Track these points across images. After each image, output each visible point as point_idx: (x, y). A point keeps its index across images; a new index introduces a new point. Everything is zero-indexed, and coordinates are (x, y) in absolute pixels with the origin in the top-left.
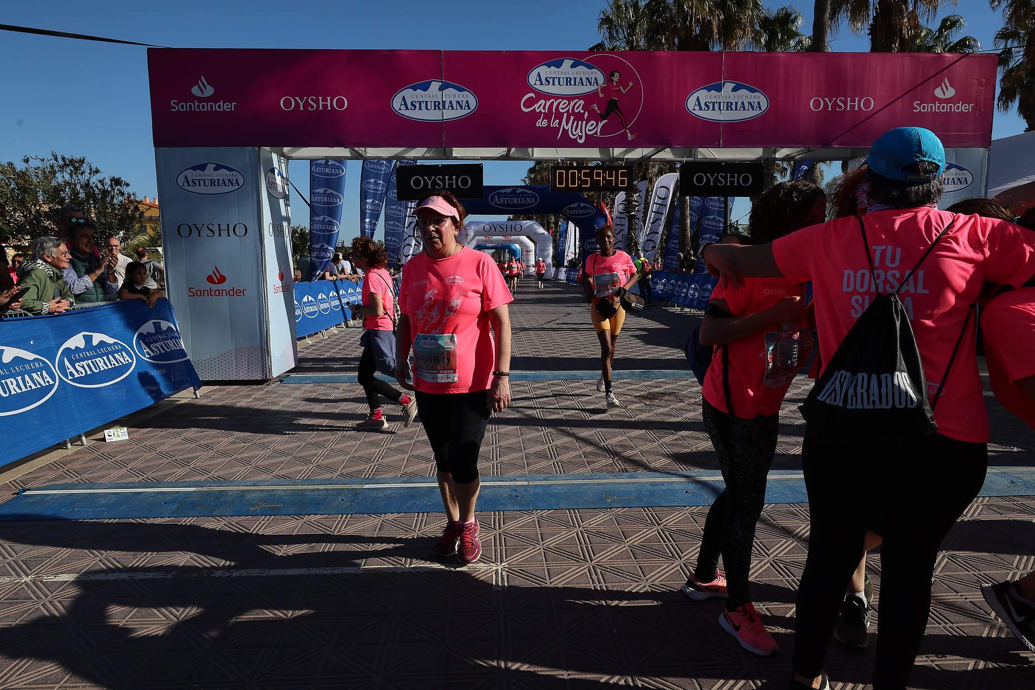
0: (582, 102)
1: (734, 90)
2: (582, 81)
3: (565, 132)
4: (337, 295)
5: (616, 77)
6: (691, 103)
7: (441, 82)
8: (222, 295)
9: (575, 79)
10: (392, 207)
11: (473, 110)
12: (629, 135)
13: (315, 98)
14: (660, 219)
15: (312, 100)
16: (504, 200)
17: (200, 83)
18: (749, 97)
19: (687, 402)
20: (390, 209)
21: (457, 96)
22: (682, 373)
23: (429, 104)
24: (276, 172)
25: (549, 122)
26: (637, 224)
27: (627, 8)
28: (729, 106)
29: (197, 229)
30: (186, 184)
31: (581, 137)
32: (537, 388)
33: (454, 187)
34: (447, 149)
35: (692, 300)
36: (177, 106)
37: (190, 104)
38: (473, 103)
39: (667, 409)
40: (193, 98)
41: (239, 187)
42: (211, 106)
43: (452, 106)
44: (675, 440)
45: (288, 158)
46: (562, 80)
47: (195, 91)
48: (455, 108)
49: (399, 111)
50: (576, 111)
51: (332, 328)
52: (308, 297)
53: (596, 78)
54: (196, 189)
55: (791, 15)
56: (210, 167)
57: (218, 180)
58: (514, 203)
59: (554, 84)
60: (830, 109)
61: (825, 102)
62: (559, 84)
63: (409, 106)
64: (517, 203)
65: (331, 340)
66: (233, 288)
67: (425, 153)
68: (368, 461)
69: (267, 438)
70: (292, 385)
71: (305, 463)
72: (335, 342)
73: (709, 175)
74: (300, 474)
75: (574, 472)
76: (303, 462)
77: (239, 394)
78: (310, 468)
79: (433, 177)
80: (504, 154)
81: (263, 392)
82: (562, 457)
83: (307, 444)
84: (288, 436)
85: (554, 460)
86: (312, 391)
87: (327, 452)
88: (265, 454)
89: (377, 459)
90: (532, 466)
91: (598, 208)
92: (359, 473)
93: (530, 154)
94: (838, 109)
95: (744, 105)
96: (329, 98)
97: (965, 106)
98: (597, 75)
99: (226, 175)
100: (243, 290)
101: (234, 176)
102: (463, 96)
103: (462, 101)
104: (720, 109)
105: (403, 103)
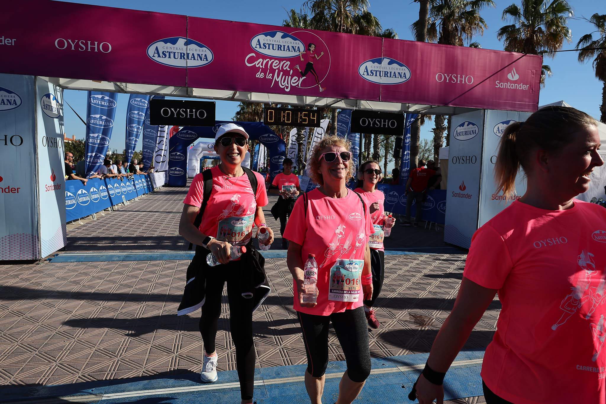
0: (289, 63)
1: (390, 63)
2: (289, 48)
3: (276, 83)
4: (105, 188)
5: (312, 48)
6: (362, 70)
7: (186, 39)
9: (284, 46)
11: (210, 62)
12: (320, 88)
13: (84, 41)
15: (81, 42)
18: (399, 69)
20: (147, 131)
21: (198, 50)
23: (176, 54)
24: (52, 97)
25: (265, 75)
26: (303, 148)
27: (300, 20)
28: (386, 74)
31: (287, 87)
33: (194, 117)
34: (189, 89)
38: (210, 57)
41: (17, 106)
43: (194, 58)
45: (63, 88)
46: (275, 46)
48: (196, 59)
49: (153, 58)
50: (285, 69)
51: (101, 212)
52: (82, 191)
53: (298, 47)
55: (391, 33)
59: (269, 48)
60: (448, 81)
61: (445, 77)
62: (273, 49)
63: (161, 55)
65: (99, 221)
66: (9, 186)
67: (172, 92)
68: (112, 355)
69: (19, 327)
70: (59, 264)
71: (48, 361)
72: (101, 223)
73: (370, 119)
74: (40, 379)
75: (299, 362)
76: (47, 360)
77: (8, 274)
78: (53, 367)
79: (178, 109)
80: (231, 96)
81: (31, 271)
82: (286, 342)
83: (57, 333)
84: (40, 324)
85: (280, 347)
86: (74, 271)
87: (74, 344)
88: (11, 349)
89: (121, 352)
90: (262, 355)
91: (280, 139)
92: (102, 373)
93: (249, 97)
94: (452, 82)
95: (395, 74)
96: (96, 43)
97: (524, 86)
98: (300, 45)
99: (6, 96)
100: (18, 189)
101: (12, 97)
102: (202, 51)
103: (202, 55)
104: (380, 76)
105: (156, 52)
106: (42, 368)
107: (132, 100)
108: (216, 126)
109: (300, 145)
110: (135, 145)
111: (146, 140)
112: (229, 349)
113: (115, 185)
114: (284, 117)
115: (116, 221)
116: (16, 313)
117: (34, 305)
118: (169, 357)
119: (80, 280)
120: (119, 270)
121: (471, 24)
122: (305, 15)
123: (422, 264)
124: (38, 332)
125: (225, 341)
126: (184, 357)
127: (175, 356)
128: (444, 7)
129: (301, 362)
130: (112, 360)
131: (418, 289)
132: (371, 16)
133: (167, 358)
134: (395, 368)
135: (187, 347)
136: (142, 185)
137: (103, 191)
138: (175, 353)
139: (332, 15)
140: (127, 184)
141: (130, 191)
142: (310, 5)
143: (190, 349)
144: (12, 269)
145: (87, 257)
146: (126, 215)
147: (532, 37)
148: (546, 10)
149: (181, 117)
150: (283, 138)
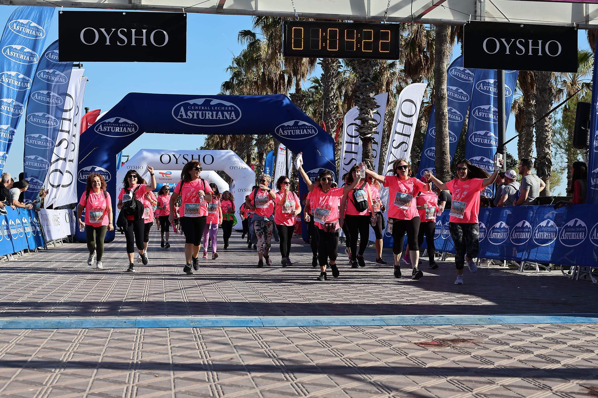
14: (406, 143)
16: (193, 114)
19: (494, 349)
20: (34, 116)
22: (474, 319)
26: (374, 150)
33: (144, 44)
39: (469, 356)
44: (496, 389)
58: (207, 118)
64: (211, 118)
73: (503, 40)
79: (114, 30)
80: (217, 3)
91: (320, 129)
93: (253, 4)
107: (7, 48)
108: (180, 107)
109: (367, 141)
110: (10, 140)
111: (33, 135)
149: (118, 44)
150: (329, 131)
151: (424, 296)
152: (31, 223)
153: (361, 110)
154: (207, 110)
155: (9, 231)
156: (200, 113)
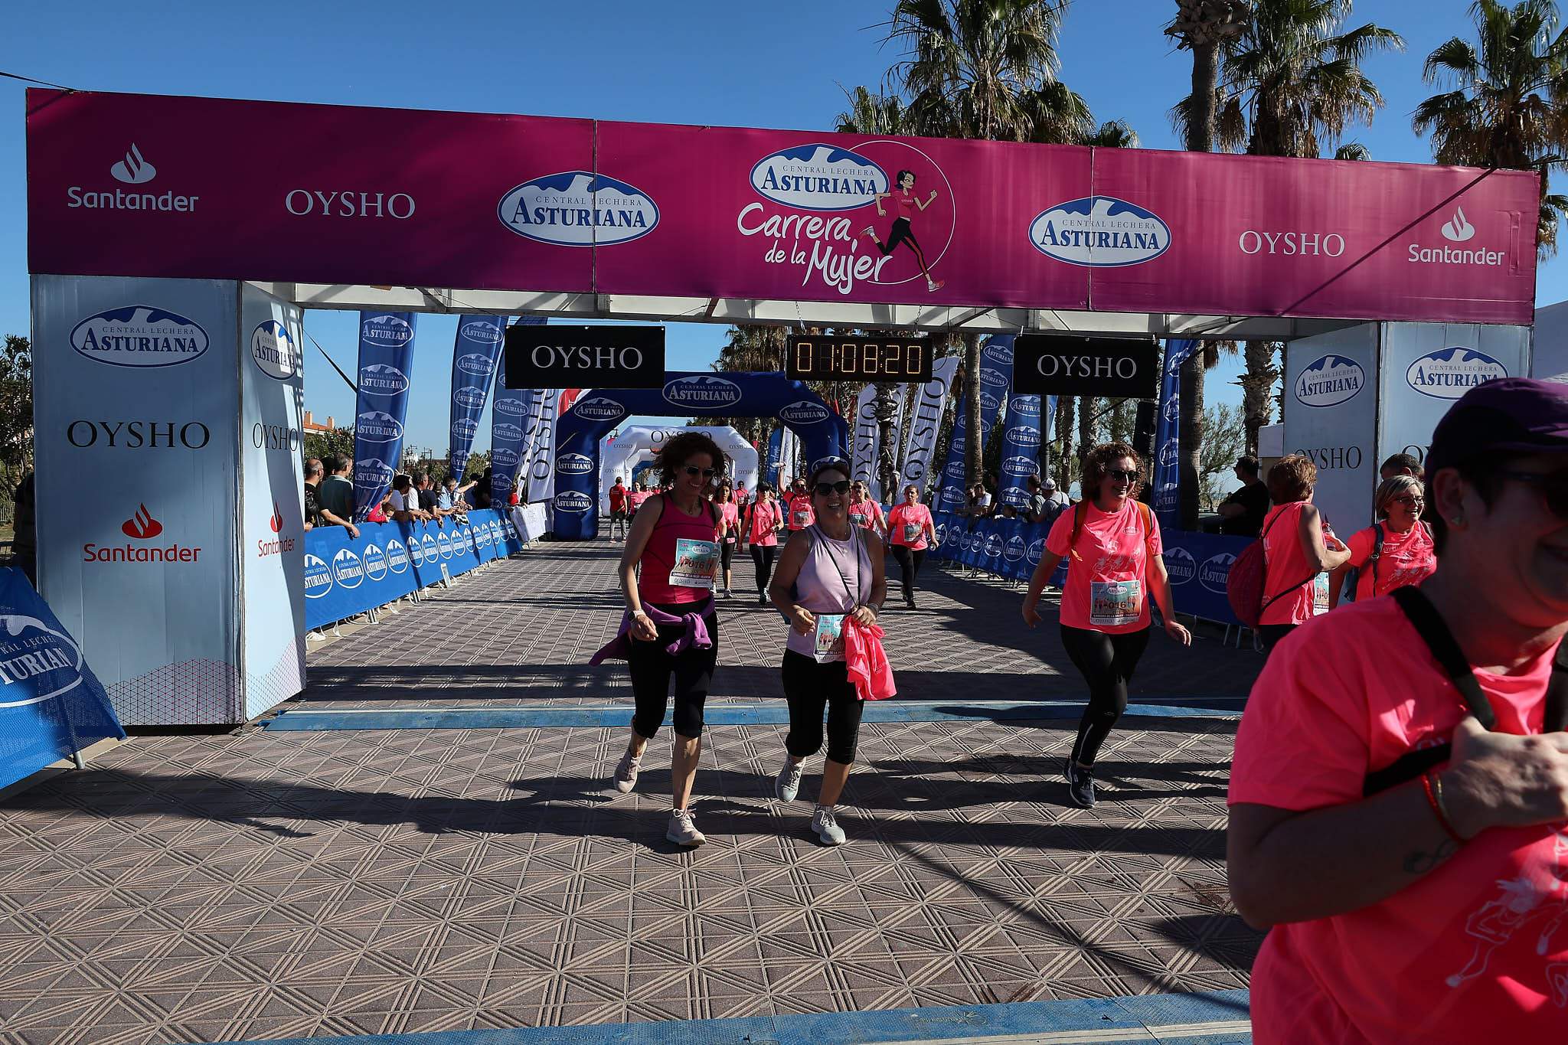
0: (847, 222)
1: (1112, 212)
2: (847, 185)
3: (817, 273)
5: (908, 182)
6: (1038, 232)
7: (593, 176)
8: (152, 560)
9: (835, 181)
10: (505, 400)
11: (653, 226)
12: (930, 283)
13: (352, 194)
14: (931, 429)
15: (346, 197)
16: (686, 395)
17: (129, 157)
18: (1137, 226)
20: (503, 403)
21: (621, 202)
23: (569, 214)
24: (277, 328)
25: (788, 255)
27: (879, 112)
28: (1103, 239)
29: (108, 431)
30: (90, 345)
31: (844, 284)
32: (760, 743)
33: (612, 366)
34: (600, 297)
35: (991, 560)
36: (78, 199)
37: (108, 195)
38: (650, 216)
40: (114, 185)
41: (197, 353)
42: (149, 201)
43: (612, 220)
45: (303, 306)
46: (811, 181)
47: (119, 171)
48: (617, 222)
49: (511, 225)
50: (838, 238)
51: (390, 606)
52: (345, 553)
53: (872, 182)
54: (111, 355)
55: (1120, 133)
56: (142, 315)
57: (156, 340)
58: (702, 399)
59: (797, 189)
60: (1272, 251)
61: (1264, 239)
62: (807, 189)
63: (532, 216)
64: (707, 398)
65: (384, 628)
66: (175, 546)
67: (561, 306)
68: (404, 968)
69: (185, 891)
70: (286, 736)
71: (252, 979)
72: (390, 634)
73: (1063, 358)
74: (231, 1022)
75: (876, 1002)
76: (247, 976)
77: (169, 760)
78: (261, 995)
79: (573, 348)
80: (704, 310)
81: (222, 752)
82: (841, 948)
83: (275, 909)
84: (236, 884)
85: (826, 960)
86: (321, 752)
87: (314, 938)
88: (168, 944)
89: (425, 961)
90: (779, 982)
91: (832, 410)
92: (377, 1013)
93: (750, 312)
94: (1285, 252)
95: (1128, 239)
96: (380, 196)
97: (1491, 256)
98: (876, 177)
99: (172, 331)
100: (195, 551)
101: (186, 332)
102: (632, 203)
103: (630, 212)
104: (1087, 244)
105: (520, 211)
106: (237, 995)
108: (670, 387)
109: (885, 427)
110: (472, 437)
111: (500, 425)
112: (695, 962)
113: (425, 536)
114: (838, 358)
115: (425, 627)
116: (182, 855)
117: (224, 835)
118: (542, 979)
119: (335, 775)
120: (426, 752)
121: (1338, 98)
122: (892, 97)
123: (1214, 742)
124: (231, 904)
125: (685, 941)
126: (582, 980)
127: (557, 977)
128: (1262, 56)
129: (881, 1003)
130: (401, 981)
131: (1205, 812)
132: (1064, 92)
133: (536, 982)
134: (1137, 1030)
135: (587, 954)
136: (488, 536)
137: (395, 553)
138: (559, 968)
139: (963, 95)
140: (453, 535)
141: (460, 551)
142: (904, 73)
143: (596, 959)
144: (178, 746)
145: (352, 718)
146: (449, 613)
147: (1512, 121)
148: (1551, 48)
149: (579, 366)
150: (841, 410)
151: (956, 655)
152: (502, 526)
153: (878, 390)
154: (700, 390)
155: (474, 542)
156: (695, 392)
